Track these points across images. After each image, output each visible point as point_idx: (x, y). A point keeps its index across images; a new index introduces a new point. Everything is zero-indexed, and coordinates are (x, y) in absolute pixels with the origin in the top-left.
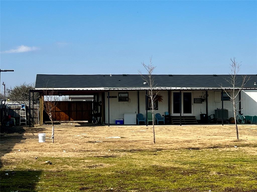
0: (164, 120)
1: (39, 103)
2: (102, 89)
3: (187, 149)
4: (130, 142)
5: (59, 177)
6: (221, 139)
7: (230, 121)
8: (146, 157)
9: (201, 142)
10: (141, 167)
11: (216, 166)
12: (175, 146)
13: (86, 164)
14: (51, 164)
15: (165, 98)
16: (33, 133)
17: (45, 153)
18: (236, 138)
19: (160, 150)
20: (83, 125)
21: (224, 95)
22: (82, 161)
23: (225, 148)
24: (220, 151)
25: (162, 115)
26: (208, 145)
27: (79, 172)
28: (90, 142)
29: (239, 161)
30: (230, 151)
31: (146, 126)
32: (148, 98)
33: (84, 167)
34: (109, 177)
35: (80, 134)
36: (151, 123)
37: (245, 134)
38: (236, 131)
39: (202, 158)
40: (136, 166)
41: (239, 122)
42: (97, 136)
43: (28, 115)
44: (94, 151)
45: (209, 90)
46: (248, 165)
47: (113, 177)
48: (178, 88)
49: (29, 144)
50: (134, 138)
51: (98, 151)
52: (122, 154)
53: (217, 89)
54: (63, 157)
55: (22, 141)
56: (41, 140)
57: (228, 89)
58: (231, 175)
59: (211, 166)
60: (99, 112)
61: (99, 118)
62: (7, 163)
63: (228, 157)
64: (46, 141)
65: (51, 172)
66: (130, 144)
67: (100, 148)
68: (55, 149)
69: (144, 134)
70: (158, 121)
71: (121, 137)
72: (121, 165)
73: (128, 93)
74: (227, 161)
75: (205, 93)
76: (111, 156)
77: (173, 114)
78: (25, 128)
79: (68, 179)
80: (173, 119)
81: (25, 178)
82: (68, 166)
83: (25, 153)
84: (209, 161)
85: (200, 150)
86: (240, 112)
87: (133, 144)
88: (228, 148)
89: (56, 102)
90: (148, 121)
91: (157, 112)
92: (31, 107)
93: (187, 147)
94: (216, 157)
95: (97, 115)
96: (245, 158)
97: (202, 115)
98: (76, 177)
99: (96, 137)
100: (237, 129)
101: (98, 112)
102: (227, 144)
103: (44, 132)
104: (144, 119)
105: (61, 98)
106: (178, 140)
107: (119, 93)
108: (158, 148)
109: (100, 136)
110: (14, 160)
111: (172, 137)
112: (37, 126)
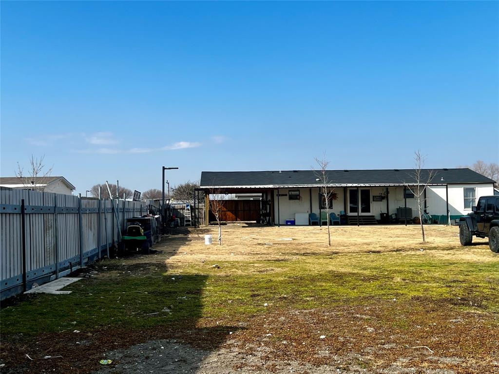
0: (339, 220)
1: (204, 202)
2: (271, 186)
3: (366, 252)
4: (302, 244)
5: (228, 282)
6: (405, 241)
7: (415, 221)
8: (321, 261)
9: (382, 245)
10: (316, 272)
11: (400, 272)
12: (352, 249)
13: (256, 268)
14: (219, 268)
15: (340, 196)
16: (198, 234)
17: (212, 256)
18: (421, 240)
19: (336, 253)
20: (250, 225)
21: (407, 192)
22: (252, 265)
23: (410, 252)
24: (404, 254)
25: (337, 215)
26: (390, 248)
27: (248, 277)
28: (259, 244)
29: (426, 266)
30: (415, 255)
31: (319, 227)
32: (321, 196)
33: (254, 271)
34: (281, 282)
35: (248, 236)
36: (325, 224)
37: (432, 235)
38: (421, 232)
39: (384, 263)
40: (310, 271)
41: (425, 222)
42: (266, 237)
43: (193, 215)
44: (264, 254)
45: (389, 186)
46: (437, 270)
47: (285, 283)
48: (355, 185)
49: (195, 246)
50: (307, 240)
51: (268, 254)
52: (295, 258)
53: (399, 186)
54: (231, 260)
55: (187, 243)
56: (207, 242)
57: (411, 186)
58: (418, 282)
59: (395, 272)
60: (268, 211)
61: (267, 218)
62: (173, 267)
63: (413, 261)
64: (213, 243)
65: (219, 276)
66: (303, 246)
67: (271, 251)
68: (223, 251)
69: (318, 235)
70: (333, 221)
71: (293, 239)
72: (294, 270)
73: (299, 191)
74: (413, 266)
75: (385, 190)
76: (282, 260)
77: (350, 214)
78: (190, 229)
79: (237, 284)
80: (350, 219)
81: (192, 283)
82: (237, 271)
83: (191, 256)
84: (392, 265)
85: (382, 254)
86: (425, 211)
87: (306, 247)
88: (413, 252)
89: (223, 201)
90: (322, 221)
91: (331, 211)
92: (197, 207)
93: (366, 250)
94: (399, 262)
95: (265, 215)
96: (433, 262)
97: (382, 215)
98: (246, 283)
99: (266, 239)
100: (423, 230)
101: (266, 211)
102: (412, 247)
103: (210, 233)
104: (317, 219)
105: (227, 197)
106: (356, 242)
107: (290, 191)
108: (334, 251)
109: (270, 237)
110: (180, 264)
111: (350, 239)
112: (202, 227)
